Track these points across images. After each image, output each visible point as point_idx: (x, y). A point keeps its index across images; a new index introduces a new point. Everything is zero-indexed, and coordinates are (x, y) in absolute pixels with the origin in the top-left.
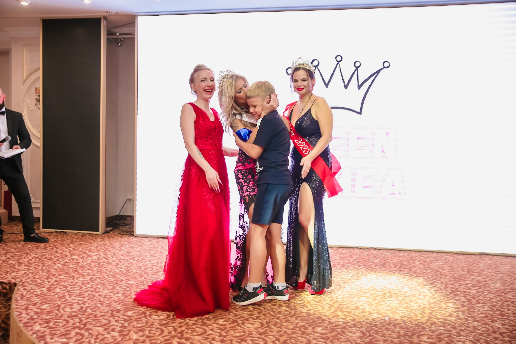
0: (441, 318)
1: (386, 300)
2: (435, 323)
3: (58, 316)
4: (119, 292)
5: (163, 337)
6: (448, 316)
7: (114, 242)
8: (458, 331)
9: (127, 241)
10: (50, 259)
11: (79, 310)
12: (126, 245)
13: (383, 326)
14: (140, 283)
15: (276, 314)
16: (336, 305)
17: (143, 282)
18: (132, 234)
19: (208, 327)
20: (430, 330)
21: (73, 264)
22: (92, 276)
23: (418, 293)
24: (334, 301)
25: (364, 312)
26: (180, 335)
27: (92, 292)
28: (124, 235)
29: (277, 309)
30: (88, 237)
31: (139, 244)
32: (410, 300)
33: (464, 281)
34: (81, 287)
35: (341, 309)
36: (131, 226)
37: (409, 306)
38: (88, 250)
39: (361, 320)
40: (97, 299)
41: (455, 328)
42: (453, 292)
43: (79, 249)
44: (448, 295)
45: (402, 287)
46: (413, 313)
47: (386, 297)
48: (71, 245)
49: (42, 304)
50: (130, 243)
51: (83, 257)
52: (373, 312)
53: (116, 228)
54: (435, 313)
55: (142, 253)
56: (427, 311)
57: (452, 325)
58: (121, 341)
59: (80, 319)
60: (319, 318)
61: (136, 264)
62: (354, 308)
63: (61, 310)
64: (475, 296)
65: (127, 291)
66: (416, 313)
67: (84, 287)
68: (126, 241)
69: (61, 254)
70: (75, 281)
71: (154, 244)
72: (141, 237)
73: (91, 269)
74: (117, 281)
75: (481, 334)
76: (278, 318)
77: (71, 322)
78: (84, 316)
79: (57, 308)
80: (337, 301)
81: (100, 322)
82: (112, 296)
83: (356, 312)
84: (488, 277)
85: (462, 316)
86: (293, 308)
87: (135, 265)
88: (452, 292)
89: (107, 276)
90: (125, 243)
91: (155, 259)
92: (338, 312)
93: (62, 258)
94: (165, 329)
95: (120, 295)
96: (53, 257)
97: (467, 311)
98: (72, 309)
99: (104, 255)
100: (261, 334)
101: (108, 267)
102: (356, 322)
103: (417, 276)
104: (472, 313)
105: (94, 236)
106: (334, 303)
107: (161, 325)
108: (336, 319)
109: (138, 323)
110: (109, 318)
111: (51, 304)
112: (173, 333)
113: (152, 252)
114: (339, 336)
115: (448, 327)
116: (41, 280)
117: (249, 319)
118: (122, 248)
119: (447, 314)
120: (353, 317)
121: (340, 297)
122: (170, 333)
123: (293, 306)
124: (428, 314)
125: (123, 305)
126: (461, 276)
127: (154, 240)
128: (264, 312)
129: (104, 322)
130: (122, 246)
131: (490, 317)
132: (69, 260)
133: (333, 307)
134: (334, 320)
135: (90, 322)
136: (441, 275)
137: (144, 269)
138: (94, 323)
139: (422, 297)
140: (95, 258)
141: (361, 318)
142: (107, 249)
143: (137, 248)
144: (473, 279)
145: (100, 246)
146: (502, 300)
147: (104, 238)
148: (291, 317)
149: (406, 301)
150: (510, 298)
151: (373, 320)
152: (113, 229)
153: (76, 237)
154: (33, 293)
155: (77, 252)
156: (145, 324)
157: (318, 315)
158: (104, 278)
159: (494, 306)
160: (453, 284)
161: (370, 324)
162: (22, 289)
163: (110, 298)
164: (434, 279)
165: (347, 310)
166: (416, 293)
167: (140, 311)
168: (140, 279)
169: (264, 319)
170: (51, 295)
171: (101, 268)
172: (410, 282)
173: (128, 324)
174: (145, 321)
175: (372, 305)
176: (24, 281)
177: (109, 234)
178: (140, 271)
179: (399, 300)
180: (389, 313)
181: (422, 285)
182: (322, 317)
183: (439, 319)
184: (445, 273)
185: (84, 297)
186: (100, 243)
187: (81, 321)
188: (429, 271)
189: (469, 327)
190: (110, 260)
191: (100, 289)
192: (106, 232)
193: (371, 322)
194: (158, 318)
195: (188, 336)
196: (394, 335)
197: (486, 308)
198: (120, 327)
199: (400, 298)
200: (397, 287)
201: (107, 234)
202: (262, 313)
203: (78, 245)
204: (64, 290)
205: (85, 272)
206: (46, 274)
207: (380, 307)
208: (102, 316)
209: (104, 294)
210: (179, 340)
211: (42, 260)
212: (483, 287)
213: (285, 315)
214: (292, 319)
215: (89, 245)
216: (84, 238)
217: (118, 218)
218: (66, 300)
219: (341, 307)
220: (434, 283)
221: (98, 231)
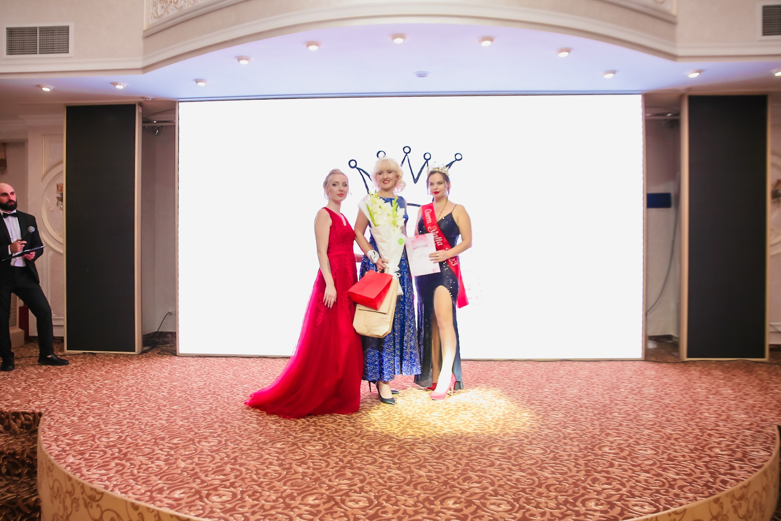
0: (514, 429)
1: (459, 414)
2: (508, 434)
3: (94, 447)
4: (162, 418)
5: (214, 464)
6: (522, 426)
7: (153, 363)
8: (530, 439)
9: (169, 362)
10: (79, 385)
11: (117, 439)
12: (167, 366)
13: (454, 440)
14: (186, 407)
15: (340, 435)
16: (405, 422)
17: (189, 407)
18: (174, 354)
19: (265, 452)
20: (502, 441)
21: (107, 389)
22: (130, 402)
23: (494, 404)
24: (403, 418)
25: (436, 427)
26: (233, 461)
27: (131, 419)
28: (165, 354)
29: (341, 429)
30: (122, 358)
31: (183, 365)
32: (485, 412)
33: (542, 390)
34: (118, 415)
35: (411, 426)
36: (173, 345)
37: (483, 418)
38: (123, 373)
39: (431, 436)
40: (138, 426)
41: (527, 437)
42: (530, 402)
43: (112, 372)
44: (524, 405)
45: (478, 399)
46: (486, 425)
47: (459, 411)
48: (103, 368)
49: (74, 434)
50: (173, 364)
51: (118, 382)
52: (444, 426)
53: (155, 347)
54: (509, 423)
55: (186, 375)
56: (501, 422)
57: (525, 434)
58: (166, 470)
59: (119, 448)
60: (386, 436)
61: (181, 387)
62: (425, 423)
63: (97, 441)
64: (551, 404)
65: (172, 417)
66: (489, 425)
67: (122, 414)
68: (167, 362)
69: (91, 378)
70: (110, 408)
71: (201, 364)
72: (185, 357)
73: (128, 394)
74: (159, 406)
75: (552, 441)
76: (342, 439)
77: (109, 452)
78: (124, 446)
79: (92, 438)
80: (407, 418)
81: (142, 451)
82: (155, 423)
83: (427, 428)
84: (566, 384)
85: (535, 425)
86: (359, 427)
87: (180, 389)
88: (528, 401)
89: (147, 401)
90: (167, 364)
91: (203, 381)
92: (408, 428)
93: (93, 383)
94: (217, 455)
95: (164, 422)
96: (82, 382)
97: (541, 420)
98: (109, 438)
99: (142, 378)
100: (323, 456)
101: (148, 391)
102: (425, 438)
103: (494, 387)
104: (545, 421)
105: (130, 357)
106: (404, 420)
107: (212, 452)
108: (405, 436)
109: (186, 450)
110: (153, 447)
111: (85, 434)
112: (226, 459)
113: (199, 373)
114: (408, 453)
115: (521, 437)
116: (70, 408)
117: (311, 441)
118: (164, 370)
119: (521, 424)
120: (424, 434)
121: (410, 413)
122: (222, 459)
123: (360, 425)
124: (501, 425)
125: (168, 432)
126: (539, 384)
127: (200, 360)
128: (326, 433)
129: (147, 451)
130: (163, 367)
131: (563, 424)
132: (101, 385)
133: (403, 424)
134: (403, 437)
135: (131, 452)
136: (519, 384)
137: (190, 392)
138: (135, 452)
139: (497, 408)
140: (132, 382)
141: (432, 434)
142: (145, 371)
143: (180, 369)
144: (551, 387)
145: (136, 369)
146: (577, 405)
147: (141, 359)
148: (356, 436)
149: (481, 413)
150: (585, 404)
151: (444, 434)
152: (151, 349)
153: (108, 359)
154: (62, 422)
155: (110, 375)
156: (194, 452)
157: (386, 433)
158: (145, 403)
159: (568, 413)
160: (530, 393)
161: (441, 439)
162: (49, 419)
163: (152, 426)
164: (512, 389)
165: (417, 426)
166: (492, 405)
167: (187, 437)
168: (186, 404)
169: (327, 440)
170: (83, 425)
171: (140, 393)
172: (486, 394)
173: (175, 452)
174: (194, 448)
175: (445, 419)
176: (50, 410)
177: (147, 355)
178: (185, 394)
179: (473, 413)
180: (461, 427)
181: (498, 396)
182: (390, 435)
183: (512, 430)
184: (524, 382)
185: (121, 426)
186: (137, 365)
187: (120, 451)
188: (508, 381)
189: (541, 435)
190: (150, 384)
191: (139, 416)
192: (143, 352)
193: (442, 437)
194: (208, 445)
195: (242, 461)
196: (465, 449)
197: (560, 415)
198: (166, 456)
199: (474, 411)
200: (472, 399)
201: (145, 354)
202: (324, 435)
203: (111, 368)
204: (99, 419)
205: (121, 398)
206: (75, 401)
207: (452, 421)
208: (144, 445)
209: (144, 421)
210: (232, 466)
211: (70, 386)
212: (560, 394)
213: (349, 435)
214: (357, 439)
215: (124, 367)
216: (118, 360)
217: (157, 335)
218: (101, 429)
219: (411, 424)
220: (511, 393)
221: (134, 351)
